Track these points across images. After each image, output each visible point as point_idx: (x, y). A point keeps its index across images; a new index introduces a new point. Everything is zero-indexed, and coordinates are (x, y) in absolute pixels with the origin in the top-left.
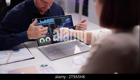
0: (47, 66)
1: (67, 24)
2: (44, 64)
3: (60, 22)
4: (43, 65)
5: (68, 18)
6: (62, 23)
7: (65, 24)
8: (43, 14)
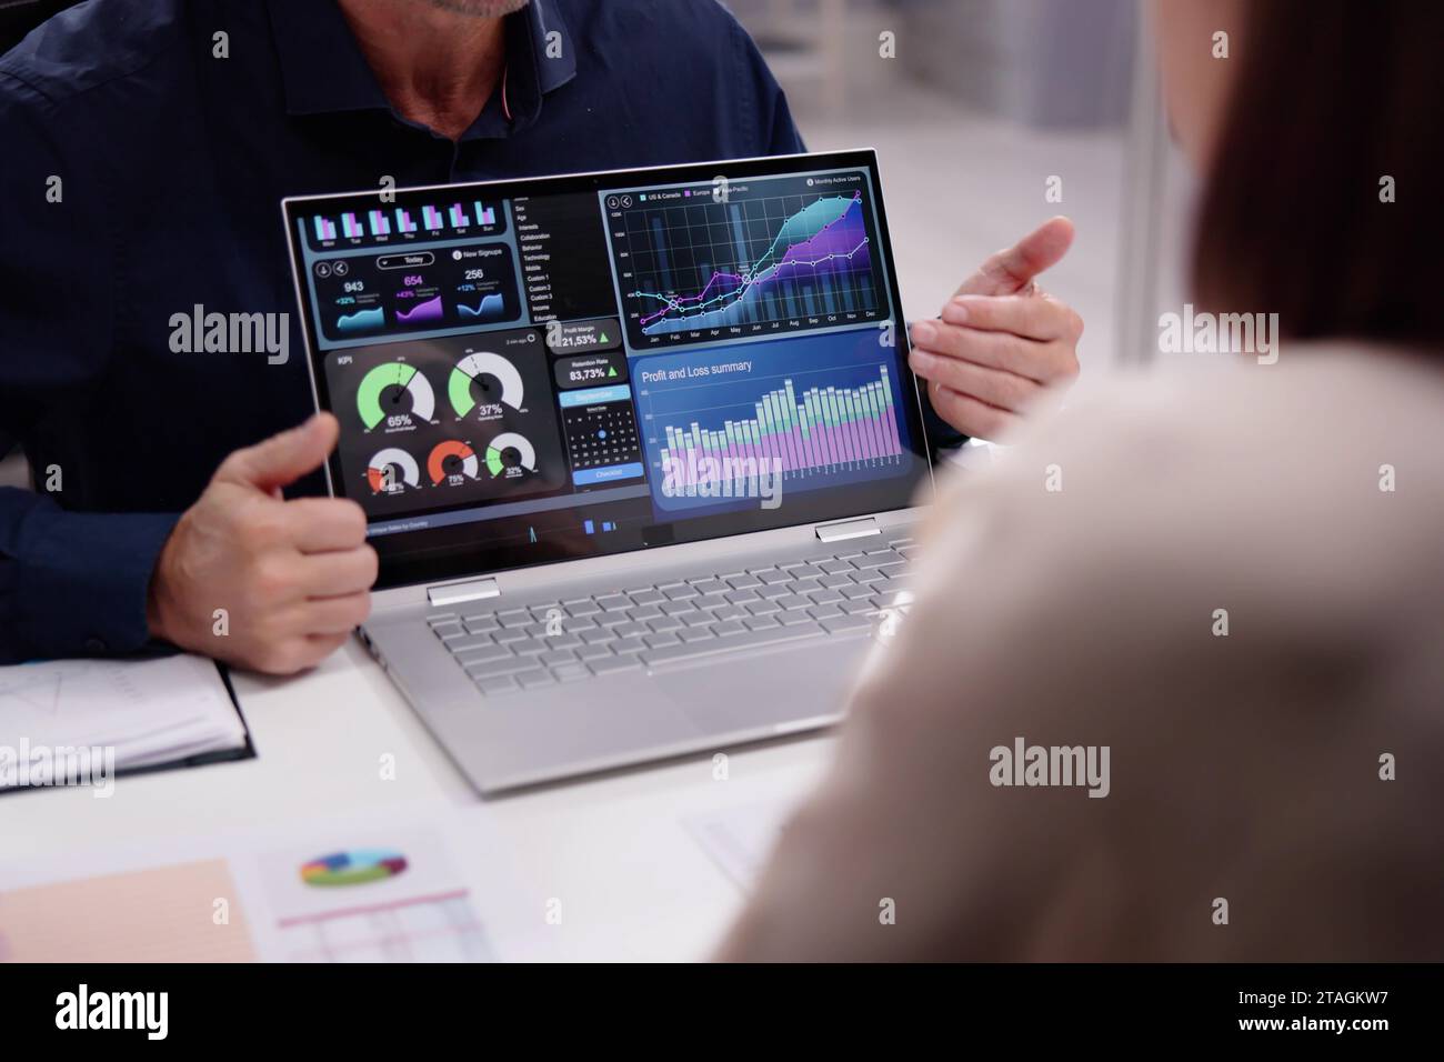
0: (396, 866)
1: (800, 279)
2: (365, 840)
3: (704, 256)
4: (337, 862)
5: (831, 191)
6: (727, 256)
7: (774, 287)
8: (452, 132)
